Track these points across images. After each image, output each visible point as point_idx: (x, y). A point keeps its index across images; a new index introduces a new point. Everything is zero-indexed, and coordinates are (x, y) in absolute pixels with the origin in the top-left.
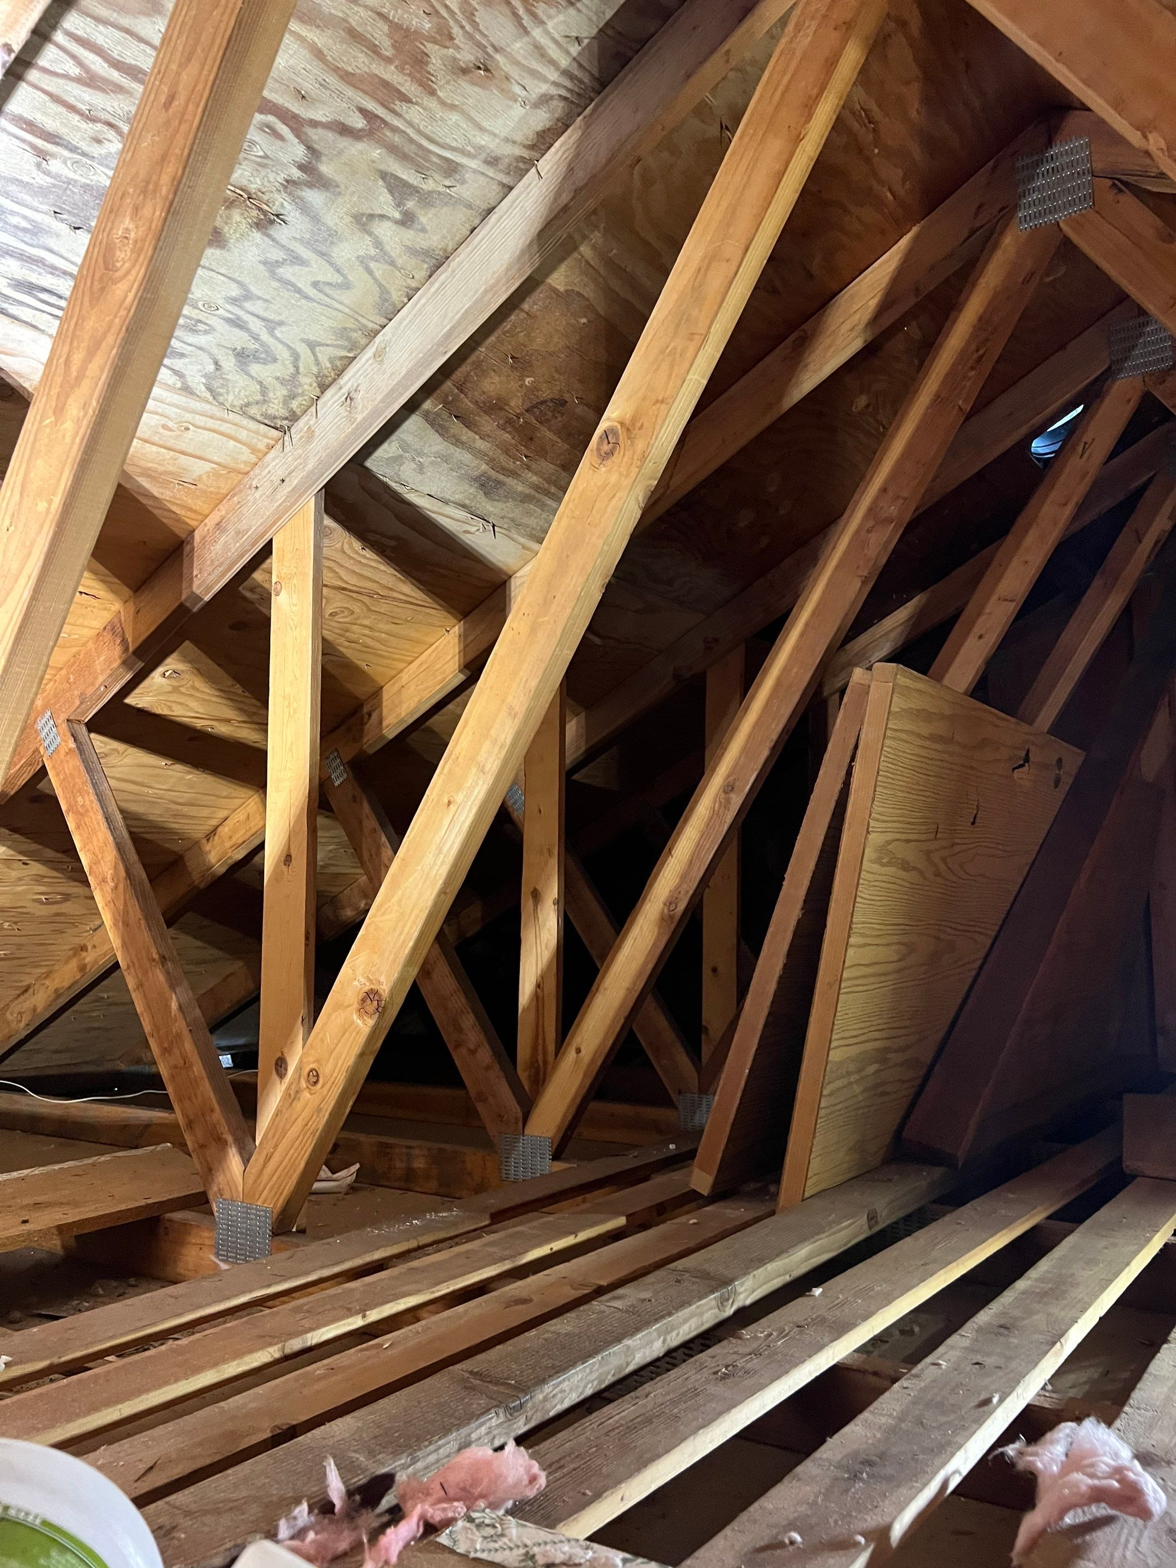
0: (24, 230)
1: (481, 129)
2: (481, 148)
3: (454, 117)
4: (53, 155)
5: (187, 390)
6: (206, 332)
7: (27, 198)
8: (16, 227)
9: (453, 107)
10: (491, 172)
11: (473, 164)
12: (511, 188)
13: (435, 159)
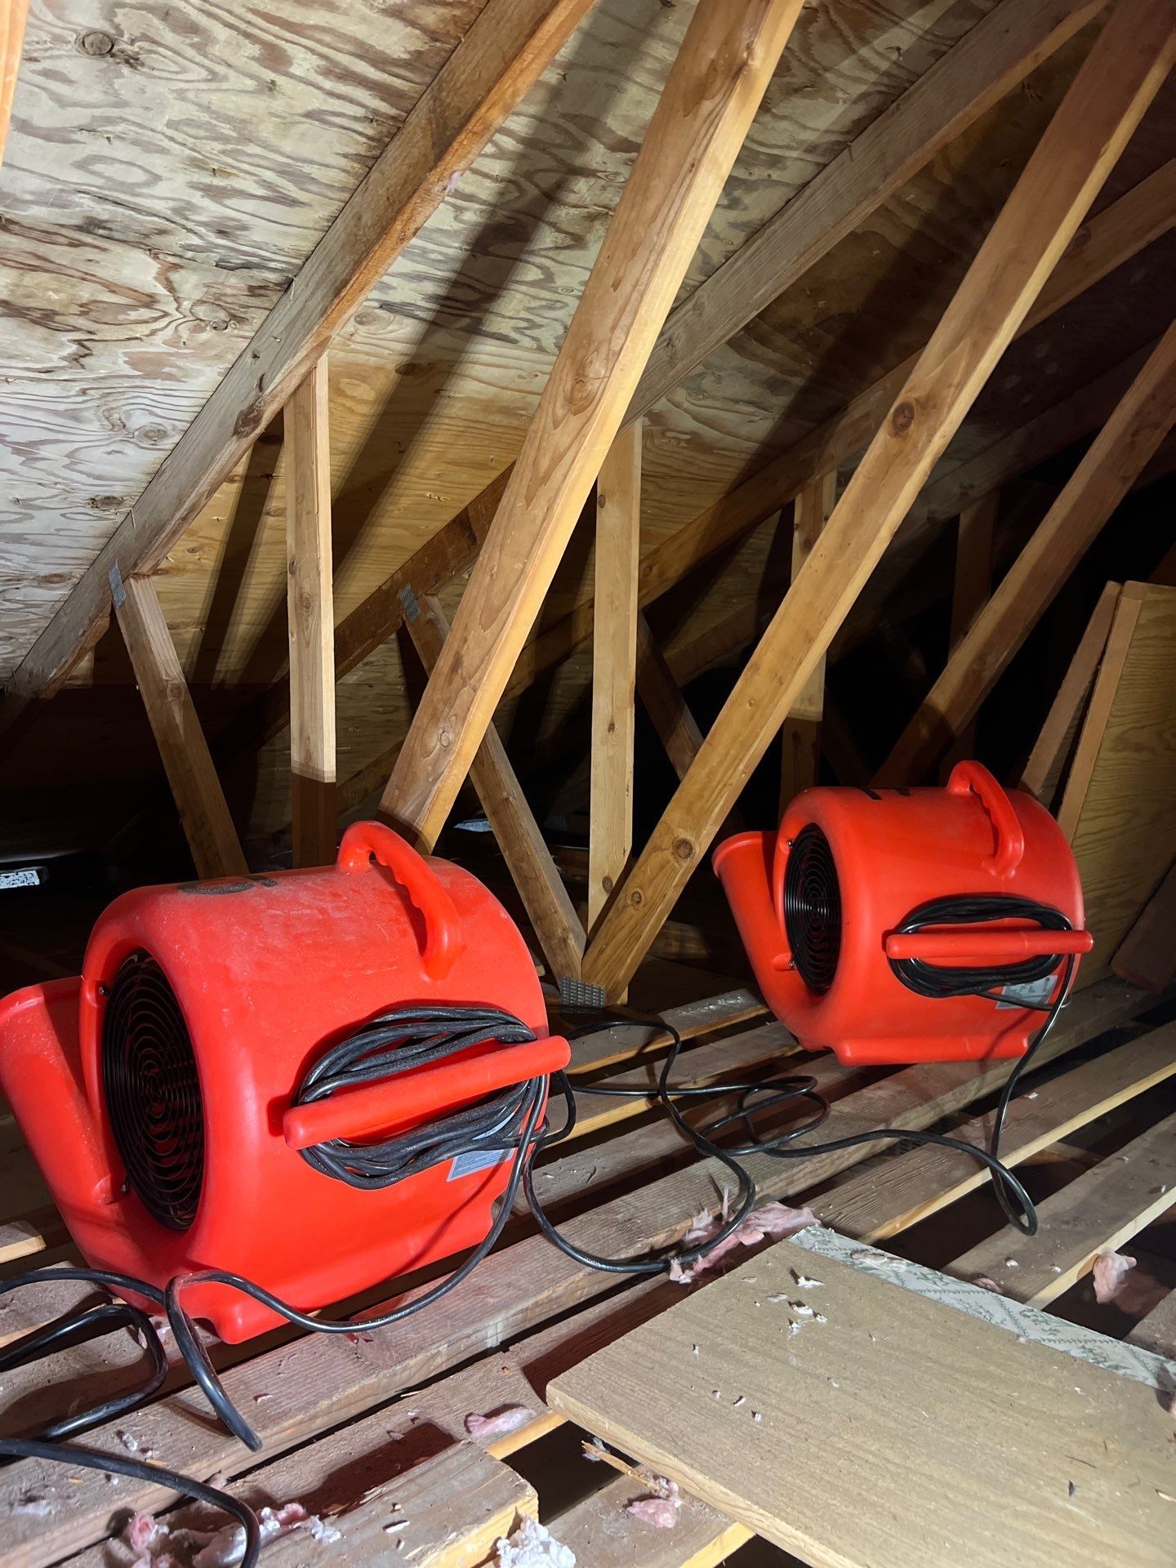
0: (440, 261)
1: (805, 127)
2: (802, 142)
3: (784, 124)
4: (466, 209)
5: (541, 349)
6: (561, 308)
7: (445, 240)
8: (434, 260)
9: (784, 118)
10: (809, 157)
11: (795, 154)
12: (825, 166)
13: (763, 157)
